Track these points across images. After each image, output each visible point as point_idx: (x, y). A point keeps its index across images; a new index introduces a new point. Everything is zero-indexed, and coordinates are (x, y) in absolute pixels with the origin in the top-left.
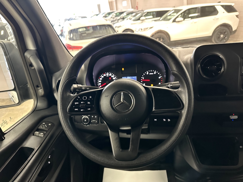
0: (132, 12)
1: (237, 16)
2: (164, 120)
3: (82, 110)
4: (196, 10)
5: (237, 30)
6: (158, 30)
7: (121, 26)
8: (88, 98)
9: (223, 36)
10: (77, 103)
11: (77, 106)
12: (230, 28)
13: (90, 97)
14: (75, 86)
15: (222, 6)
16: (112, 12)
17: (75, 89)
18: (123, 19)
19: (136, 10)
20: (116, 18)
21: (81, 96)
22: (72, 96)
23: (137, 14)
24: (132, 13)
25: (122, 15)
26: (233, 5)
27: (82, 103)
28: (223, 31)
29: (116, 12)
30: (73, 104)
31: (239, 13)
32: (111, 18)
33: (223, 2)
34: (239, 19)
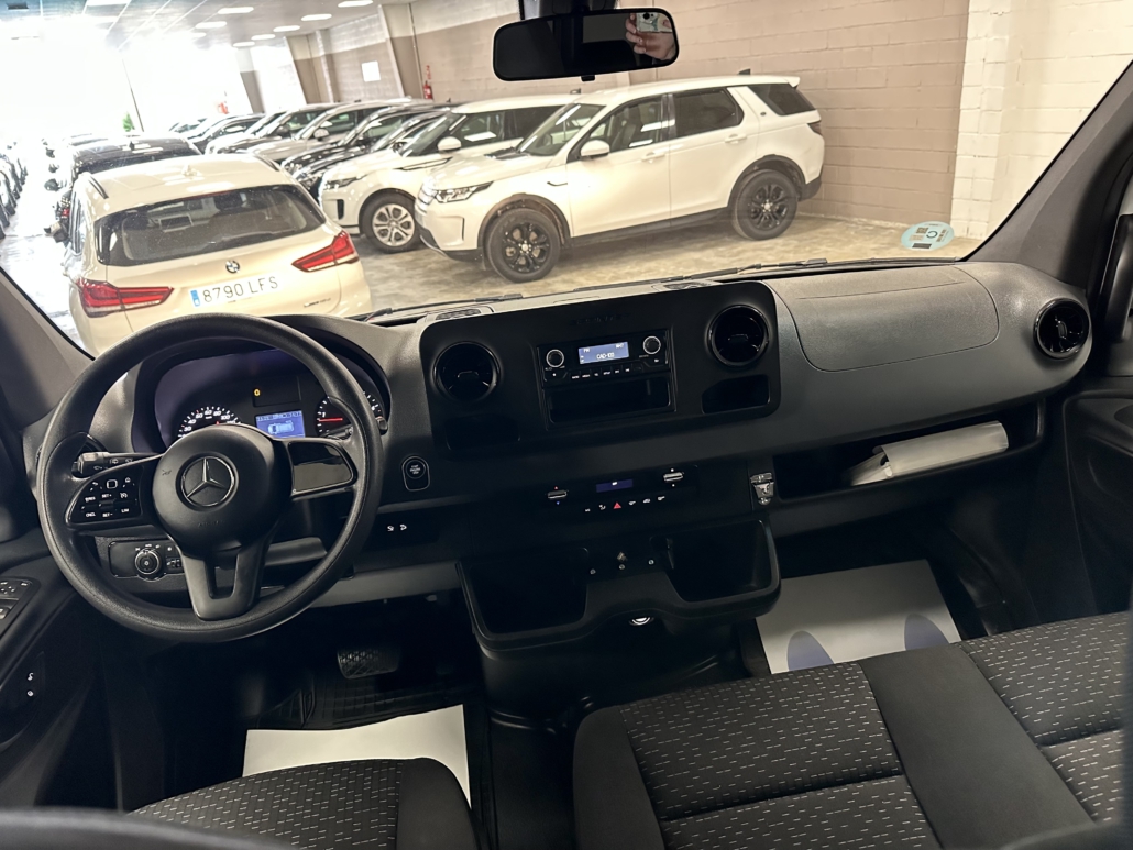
0: (406, 110)
1: (814, 126)
2: (391, 528)
3: (105, 515)
4: (657, 108)
5: (822, 180)
6: (513, 196)
7: (355, 179)
8: (122, 482)
9: (771, 207)
10: (91, 499)
11: (91, 507)
12: (795, 173)
13: (128, 480)
14: (89, 457)
15: (756, 88)
16: (318, 112)
17: (89, 465)
18: (366, 143)
19: (424, 103)
20: (333, 139)
21: (102, 480)
22: (78, 483)
23: (426, 123)
24: (406, 115)
25: (364, 126)
26: (793, 85)
27: (104, 496)
28: (770, 188)
29: (332, 113)
30: (81, 502)
31: (821, 114)
32: (312, 137)
33: (757, 74)
34: (824, 138)
